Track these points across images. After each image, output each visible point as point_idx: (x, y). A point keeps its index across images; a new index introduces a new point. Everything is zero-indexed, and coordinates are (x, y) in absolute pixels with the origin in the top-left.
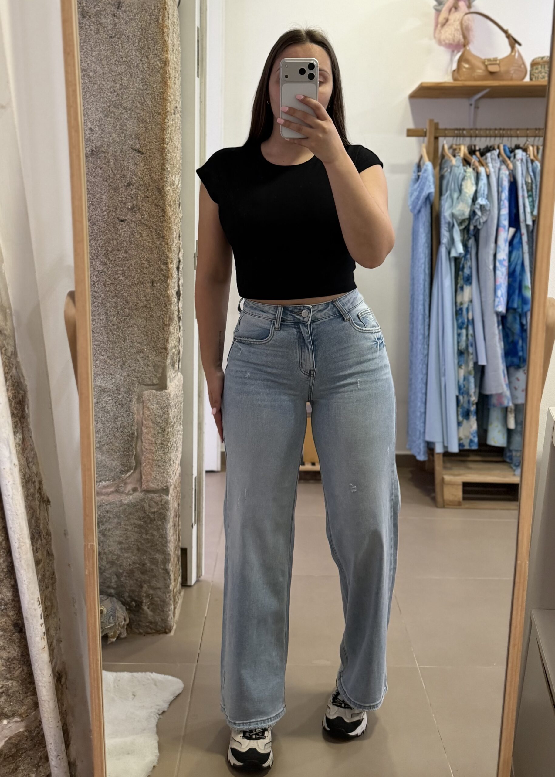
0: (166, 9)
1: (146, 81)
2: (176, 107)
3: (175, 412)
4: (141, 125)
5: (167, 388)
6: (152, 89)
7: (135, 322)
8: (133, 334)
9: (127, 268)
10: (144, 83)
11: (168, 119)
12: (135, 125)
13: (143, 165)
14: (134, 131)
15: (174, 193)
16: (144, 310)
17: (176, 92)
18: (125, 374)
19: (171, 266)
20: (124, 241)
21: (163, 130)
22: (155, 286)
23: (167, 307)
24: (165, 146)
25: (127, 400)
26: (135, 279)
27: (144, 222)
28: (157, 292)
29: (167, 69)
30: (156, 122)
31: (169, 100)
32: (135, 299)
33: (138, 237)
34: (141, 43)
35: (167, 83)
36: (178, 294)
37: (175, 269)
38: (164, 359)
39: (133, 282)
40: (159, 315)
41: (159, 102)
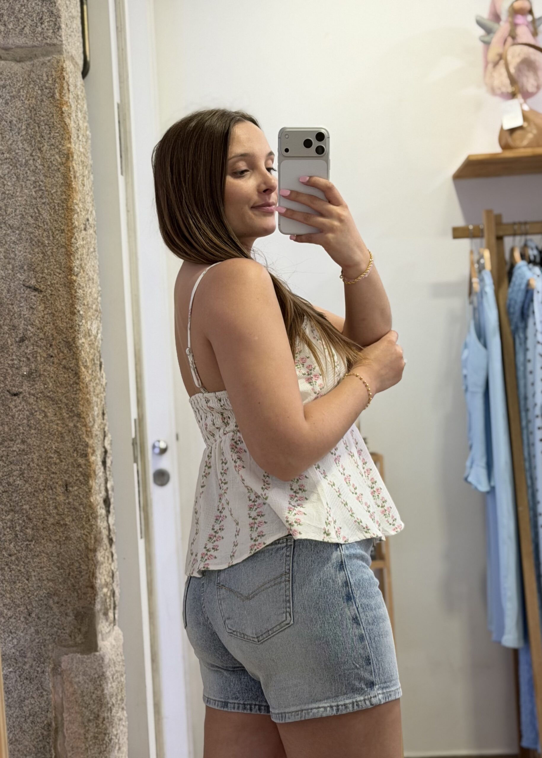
0: (64, 79)
1: (40, 185)
2: (88, 220)
3: (112, 687)
4: (36, 250)
5: (99, 649)
6: (50, 196)
7: (43, 549)
8: (41, 568)
9: (26, 465)
10: (37, 189)
11: (76, 239)
12: (27, 251)
13: (43, 309)
14: (26, 258)
15: (91, 348)
16: (55, 530)
17: (86, 197)
18: (32, 630)
19: (92, 458)
20: (19, 425)
21: (69, 254)
22: (70, 492)
23: (90, 523)
24: (74, 278)
25: (38, 671)
26: (39, 482)
27: (49, 394)
28: (74, 500)
29: (70, 165)
30: (58, 244)
31: (76, 210)
32: (42, 512)
33: (40, 417)
34: (30, 131)
35: (72, 185)
36: (107, 502)
37: (100, 463)
38: (90, 603)
39: (37, 487)
40: (79, 535)
41: (62, 213)
